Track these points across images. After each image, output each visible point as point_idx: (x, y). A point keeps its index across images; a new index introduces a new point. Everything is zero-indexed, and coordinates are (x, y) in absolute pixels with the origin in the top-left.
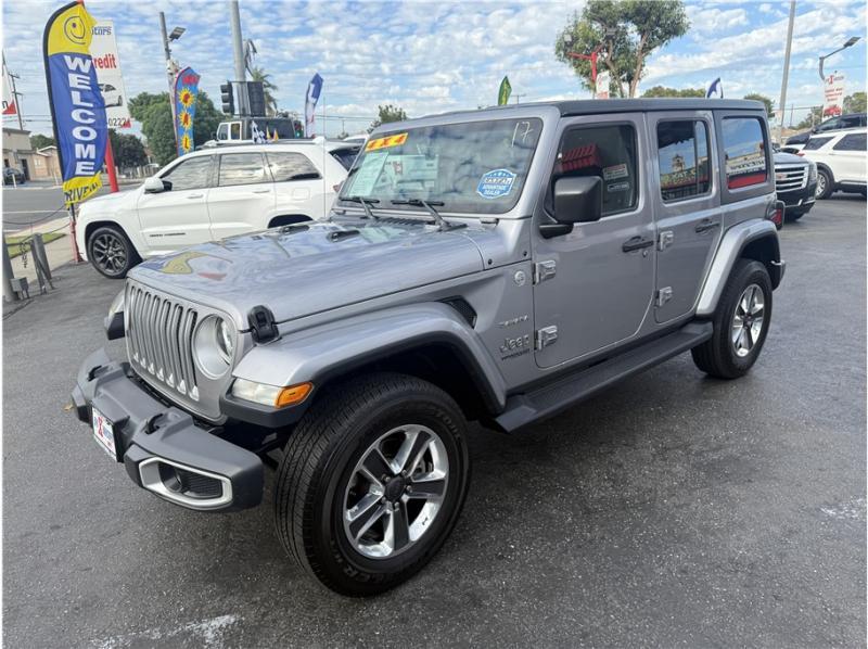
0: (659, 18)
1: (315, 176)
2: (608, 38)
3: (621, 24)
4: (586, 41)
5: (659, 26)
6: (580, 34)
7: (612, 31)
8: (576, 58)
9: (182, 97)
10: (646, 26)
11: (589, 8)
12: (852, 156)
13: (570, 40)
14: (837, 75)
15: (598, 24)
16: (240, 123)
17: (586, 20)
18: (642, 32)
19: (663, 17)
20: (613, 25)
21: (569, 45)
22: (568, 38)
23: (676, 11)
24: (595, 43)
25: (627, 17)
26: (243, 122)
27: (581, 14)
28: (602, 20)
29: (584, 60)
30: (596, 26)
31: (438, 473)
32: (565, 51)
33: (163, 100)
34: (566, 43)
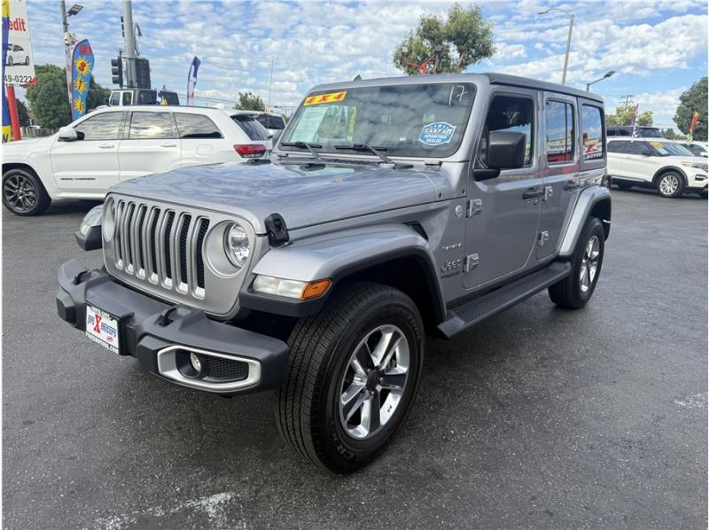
0: (474, 42)
1: (217, 135)
2: (436, 52)
3: (445, 43)
4: (418, 54)
5: (474, 48)
6: (414, 48)
7: (439, 48)
8: (410, 66)
9: (78, 64)
10: (464, 47)
11: (421, 28)
12: (617, 157)
13: (407, 51)
15: (429, 42)
16: (132, 92)
17: (418, 38)
18: (460, 51)
19: (477, 41)
20: (440, 43)
21: (407, 55)
22: (405, 50)
23: (486, 38)
24: (425, 56)
25: (450, 39)
26: (135, 91)
27: (415, 32)
28: (432, 39)
29: (416, 68)
30: (426, 43)
31: (402, 369)
32: (401, 60)
33: (48, 70)
34: (403, 53)
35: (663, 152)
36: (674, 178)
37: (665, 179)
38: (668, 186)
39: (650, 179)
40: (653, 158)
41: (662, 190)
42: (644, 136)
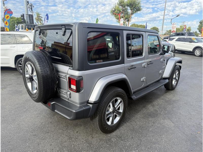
0: (135, 6)
3: (126, 7)
4: (118, 11)
5: (135, 8)
6: (116, 9)
7: (124, 9)
8: (115, 15)
10: (132, 8)
11: (119, 2)
12: (180, 43)
13: (114, 10)
14: (175, 23)
15: (121, 7)
17: (118, 5)
18: (131, 10)
19: (136, 6)
20: (124, 7)
21: (114, 11)
22: (113, 10)
23: (139, 5)
24: (120, 11)
25: (128, 6)
26: (24, 25)
28: (122, 6)
29: (117, 15)
30: (120, 7)
32: (113, 13)
34: (113, 11)
35: (196, 41)
36: (198, 50)
37: (197, 50)
38: (197, 53)
39: (191, 50)
40: (192, 43)
41: (195, 54)
42: (189, 36)
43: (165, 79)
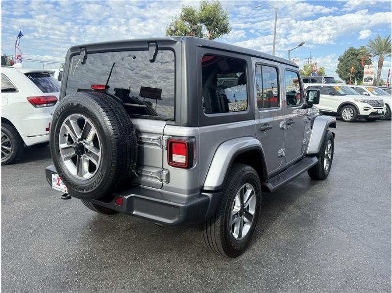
0: (217, 24)
1: (13, 90)
2: (194, 30)
3: (199, 24)
4: (182, 31)
5: (217, 28)
6: (179, 27)
7: (195, 27)
10: (211, 27)
11: (183, 14)
13: (174, 29)
14: (296, 59)
15: (188, 23)
17: (181, 20)
18: (209, 30)
19: (219, 23)
20: (196, 24)
21: (174, 32)
23: (225, 21)
24: (186, 32)
25: (202, 21)
27: (179, 17)
28: (190, 21)
30: (187, 24)
34: (172, 31)
35: (342, 92)
36: (348, 109)
37: (345, 110)
38: (347, 114)
39: (335, 110)
40: (336, 97)
41: (343, 117)
42: (327, 82)
43: (312, 155)
